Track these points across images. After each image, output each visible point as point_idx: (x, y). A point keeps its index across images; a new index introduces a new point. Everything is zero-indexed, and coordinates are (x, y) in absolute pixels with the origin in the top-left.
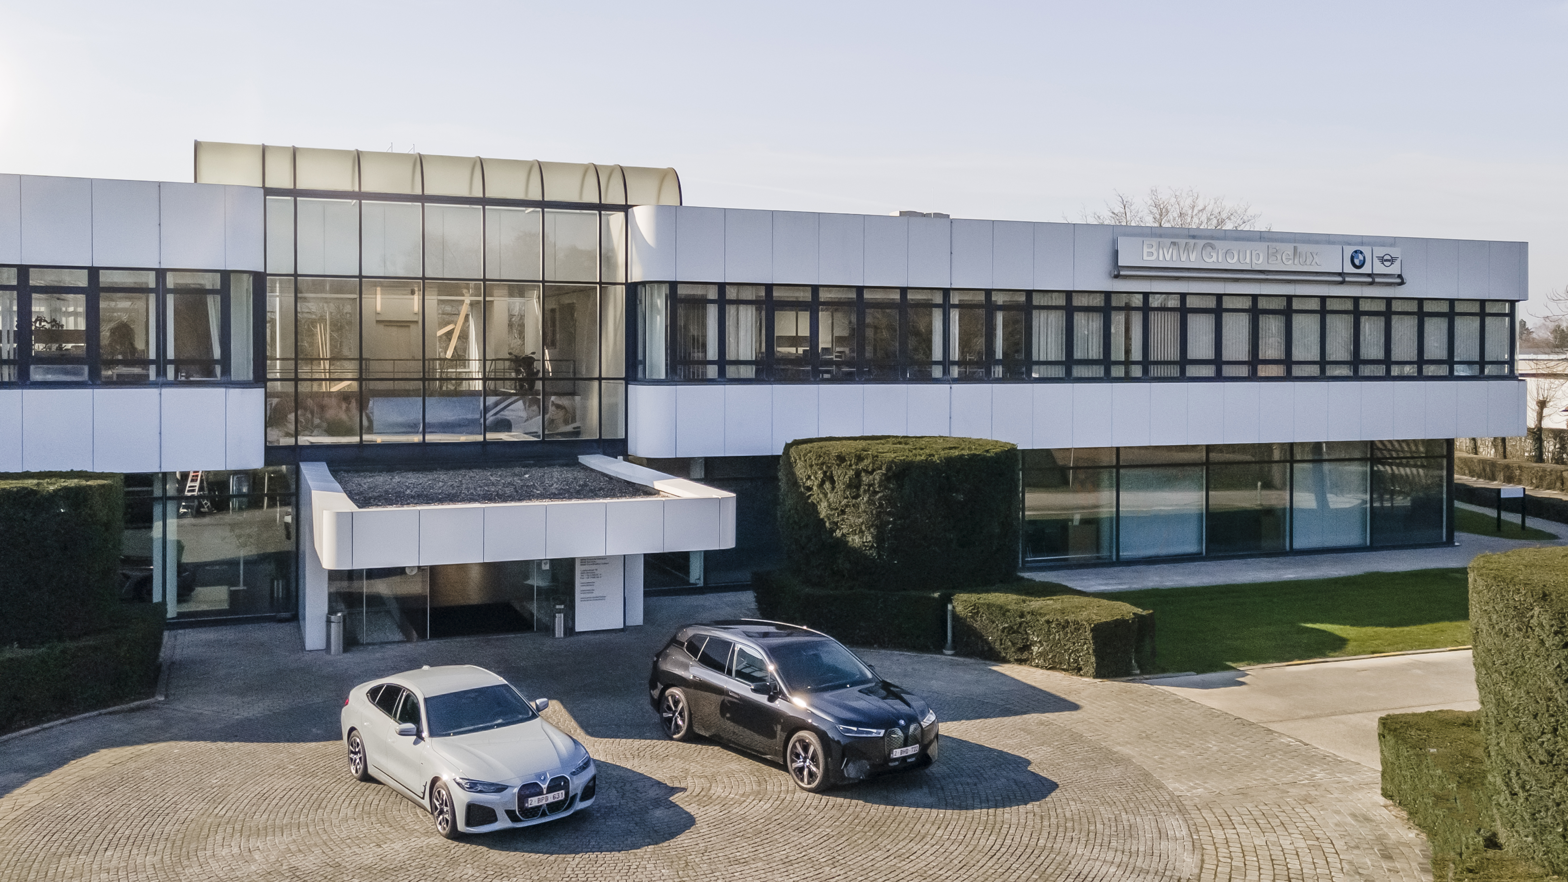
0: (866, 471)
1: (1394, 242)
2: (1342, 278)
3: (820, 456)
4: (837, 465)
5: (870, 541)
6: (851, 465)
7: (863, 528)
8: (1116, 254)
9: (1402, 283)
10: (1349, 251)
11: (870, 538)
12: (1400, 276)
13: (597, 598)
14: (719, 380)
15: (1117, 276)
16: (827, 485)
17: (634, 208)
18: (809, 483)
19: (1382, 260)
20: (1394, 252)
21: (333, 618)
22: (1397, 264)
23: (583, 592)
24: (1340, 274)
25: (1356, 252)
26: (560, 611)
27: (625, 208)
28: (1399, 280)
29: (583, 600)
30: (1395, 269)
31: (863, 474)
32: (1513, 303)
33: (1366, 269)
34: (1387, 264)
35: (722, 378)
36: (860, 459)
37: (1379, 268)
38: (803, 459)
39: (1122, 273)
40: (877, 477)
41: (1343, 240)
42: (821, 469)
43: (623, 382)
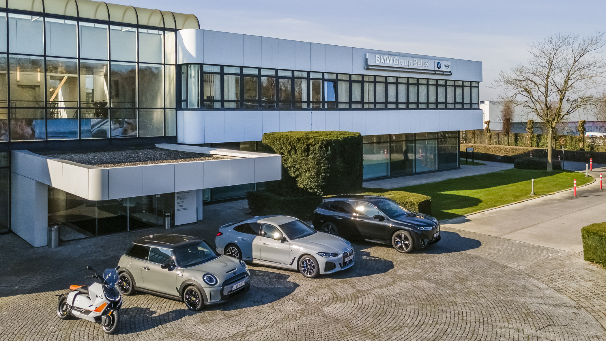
0: (311, 145)
1: (448, 59)
2: (434, 72)
3: (288, 139)
4: (297, 142)
5: (313, 175)
6: (304, 143)
7: (310, 169)
8: (366, 60)
9: (451, 75)
10: (437, 62)
11: (313, 174)
12: (450, 72)
13: (185, 209)
14: (221, 108)
15: (367, 69)
16: (293, 152)
17: (180, 31)
18: (282, 151)
19: (446, 66)
20: (449, 63)
21: (53, 229)
22: (450, 67)
23: (178, 206)
24: (433, 71)
25: (438, 63)
26: (168, 216)
27: (175, 30)
28: (450, 74)
29: (179, 210)
30: (449, 69)
31: (310, 146)
32: (478, 83)
33: (441, 69)
34: (447, 67)
35: (223, 108)
36: (308, 139)
37: (445, 69)
38: (278, 141)
39: (369, 67)
40: (317, 147)
41: (434, 58)
42: (290, 144)
43: (175, 110)
